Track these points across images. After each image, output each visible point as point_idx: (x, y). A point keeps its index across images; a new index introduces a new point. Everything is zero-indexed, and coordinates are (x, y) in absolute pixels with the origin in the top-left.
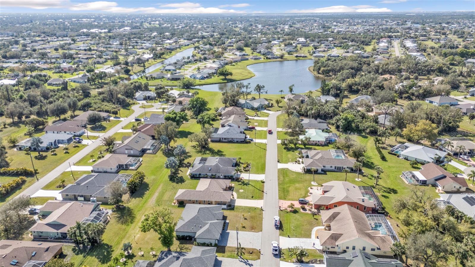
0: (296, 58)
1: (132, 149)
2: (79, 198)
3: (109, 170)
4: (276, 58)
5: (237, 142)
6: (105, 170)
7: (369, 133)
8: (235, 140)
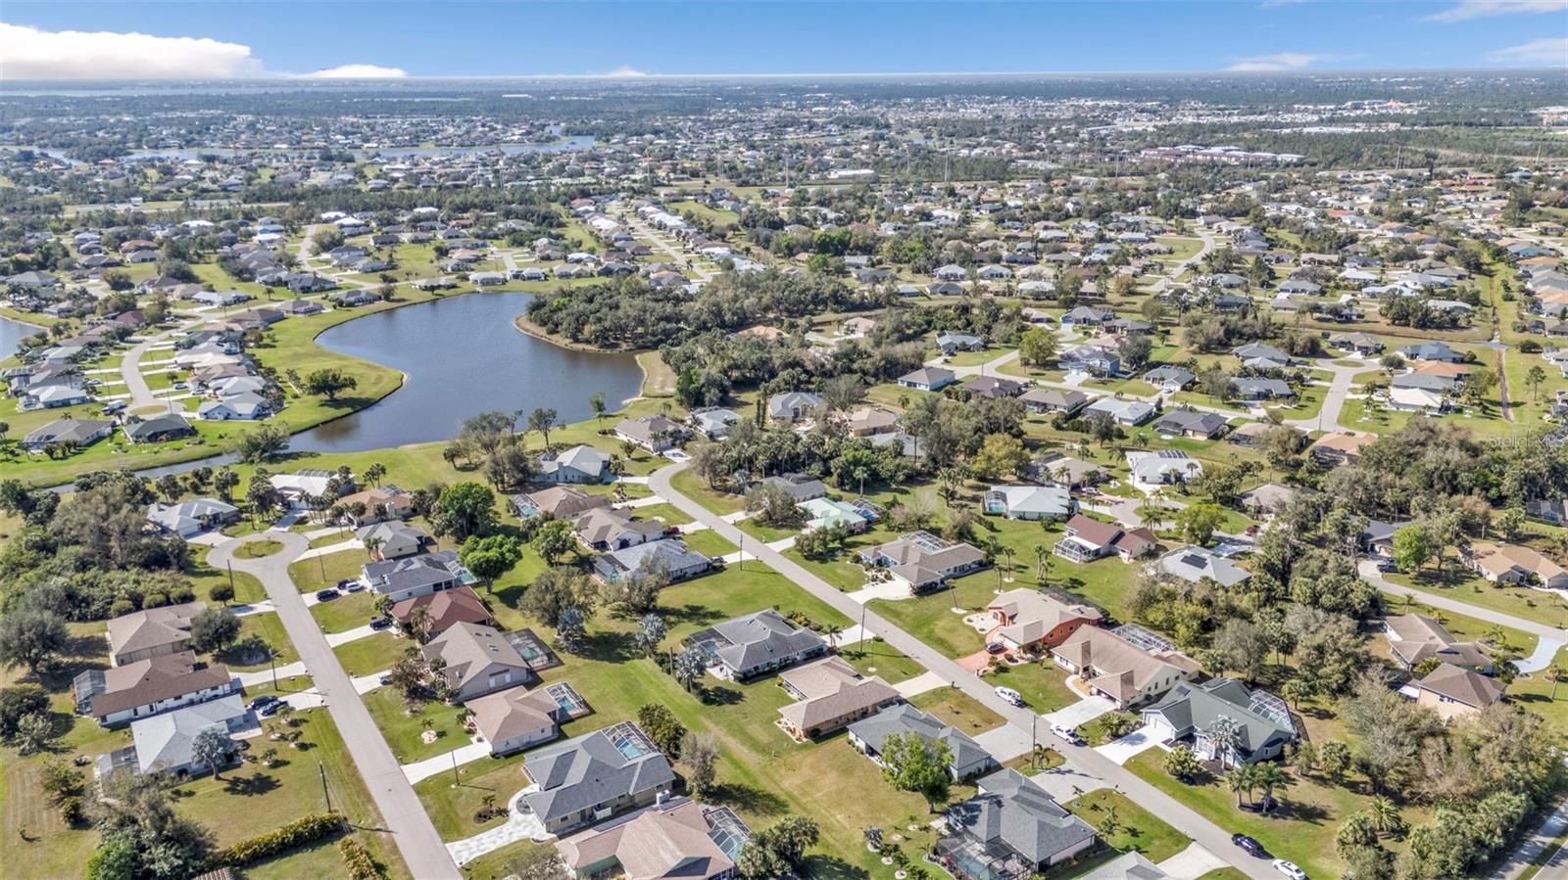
0: (429, 295)
1: (506, 671)
2: (600, 815)
3: (537, 737)
4: (371, 302)
5: (696, 576)
6: (526, 740)
7: (902, 483)
8: (690, 572)
